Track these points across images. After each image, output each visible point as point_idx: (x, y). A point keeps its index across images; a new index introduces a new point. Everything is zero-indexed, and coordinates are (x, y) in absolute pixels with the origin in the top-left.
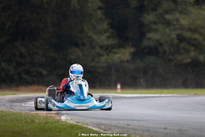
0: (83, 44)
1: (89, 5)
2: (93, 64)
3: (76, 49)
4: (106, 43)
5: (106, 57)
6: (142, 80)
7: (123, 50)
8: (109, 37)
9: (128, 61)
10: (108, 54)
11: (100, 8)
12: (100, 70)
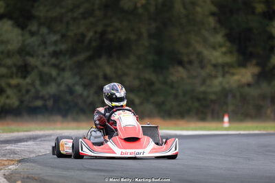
0: (190, 62)
1: (199, 9)
2: (203, 89)
3: (180, 69)
4: (220, 60)
5: (220, 79)
6: (269, 111)
7: (243, 71)
8: (225, 53)
9: (249, 85)
10: (223, 76)
11: (213, 14)
12: (213, 97)
